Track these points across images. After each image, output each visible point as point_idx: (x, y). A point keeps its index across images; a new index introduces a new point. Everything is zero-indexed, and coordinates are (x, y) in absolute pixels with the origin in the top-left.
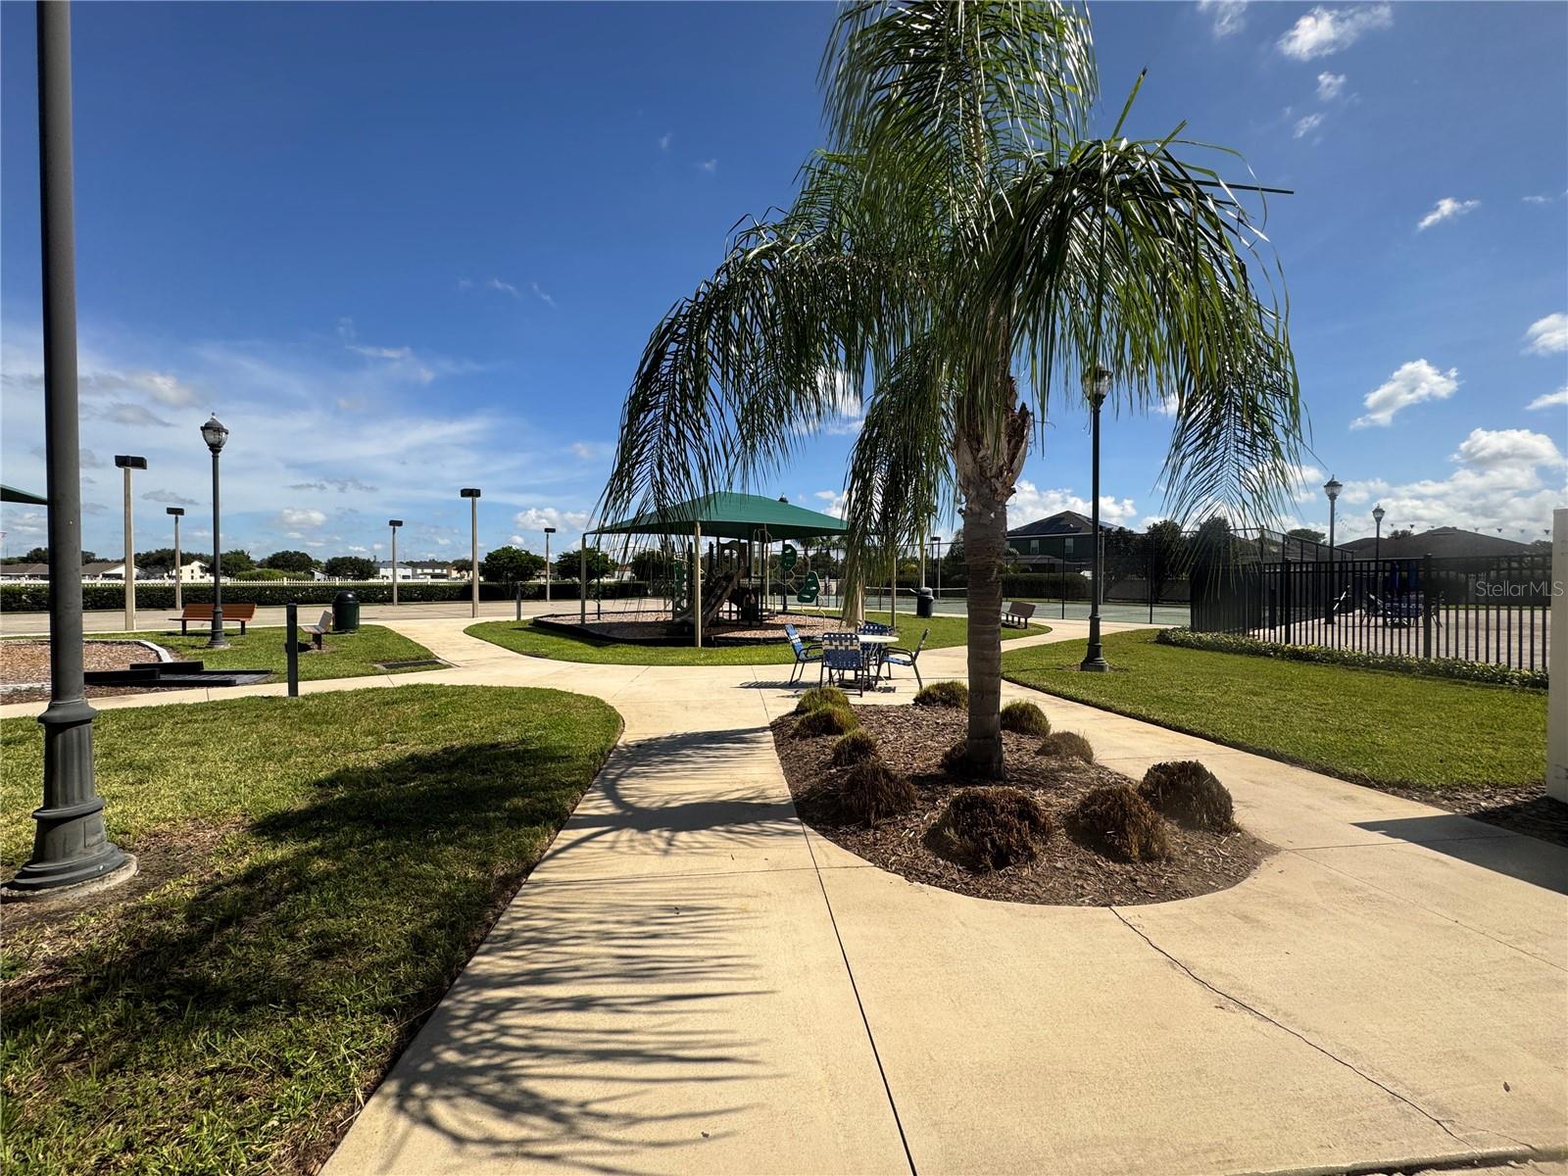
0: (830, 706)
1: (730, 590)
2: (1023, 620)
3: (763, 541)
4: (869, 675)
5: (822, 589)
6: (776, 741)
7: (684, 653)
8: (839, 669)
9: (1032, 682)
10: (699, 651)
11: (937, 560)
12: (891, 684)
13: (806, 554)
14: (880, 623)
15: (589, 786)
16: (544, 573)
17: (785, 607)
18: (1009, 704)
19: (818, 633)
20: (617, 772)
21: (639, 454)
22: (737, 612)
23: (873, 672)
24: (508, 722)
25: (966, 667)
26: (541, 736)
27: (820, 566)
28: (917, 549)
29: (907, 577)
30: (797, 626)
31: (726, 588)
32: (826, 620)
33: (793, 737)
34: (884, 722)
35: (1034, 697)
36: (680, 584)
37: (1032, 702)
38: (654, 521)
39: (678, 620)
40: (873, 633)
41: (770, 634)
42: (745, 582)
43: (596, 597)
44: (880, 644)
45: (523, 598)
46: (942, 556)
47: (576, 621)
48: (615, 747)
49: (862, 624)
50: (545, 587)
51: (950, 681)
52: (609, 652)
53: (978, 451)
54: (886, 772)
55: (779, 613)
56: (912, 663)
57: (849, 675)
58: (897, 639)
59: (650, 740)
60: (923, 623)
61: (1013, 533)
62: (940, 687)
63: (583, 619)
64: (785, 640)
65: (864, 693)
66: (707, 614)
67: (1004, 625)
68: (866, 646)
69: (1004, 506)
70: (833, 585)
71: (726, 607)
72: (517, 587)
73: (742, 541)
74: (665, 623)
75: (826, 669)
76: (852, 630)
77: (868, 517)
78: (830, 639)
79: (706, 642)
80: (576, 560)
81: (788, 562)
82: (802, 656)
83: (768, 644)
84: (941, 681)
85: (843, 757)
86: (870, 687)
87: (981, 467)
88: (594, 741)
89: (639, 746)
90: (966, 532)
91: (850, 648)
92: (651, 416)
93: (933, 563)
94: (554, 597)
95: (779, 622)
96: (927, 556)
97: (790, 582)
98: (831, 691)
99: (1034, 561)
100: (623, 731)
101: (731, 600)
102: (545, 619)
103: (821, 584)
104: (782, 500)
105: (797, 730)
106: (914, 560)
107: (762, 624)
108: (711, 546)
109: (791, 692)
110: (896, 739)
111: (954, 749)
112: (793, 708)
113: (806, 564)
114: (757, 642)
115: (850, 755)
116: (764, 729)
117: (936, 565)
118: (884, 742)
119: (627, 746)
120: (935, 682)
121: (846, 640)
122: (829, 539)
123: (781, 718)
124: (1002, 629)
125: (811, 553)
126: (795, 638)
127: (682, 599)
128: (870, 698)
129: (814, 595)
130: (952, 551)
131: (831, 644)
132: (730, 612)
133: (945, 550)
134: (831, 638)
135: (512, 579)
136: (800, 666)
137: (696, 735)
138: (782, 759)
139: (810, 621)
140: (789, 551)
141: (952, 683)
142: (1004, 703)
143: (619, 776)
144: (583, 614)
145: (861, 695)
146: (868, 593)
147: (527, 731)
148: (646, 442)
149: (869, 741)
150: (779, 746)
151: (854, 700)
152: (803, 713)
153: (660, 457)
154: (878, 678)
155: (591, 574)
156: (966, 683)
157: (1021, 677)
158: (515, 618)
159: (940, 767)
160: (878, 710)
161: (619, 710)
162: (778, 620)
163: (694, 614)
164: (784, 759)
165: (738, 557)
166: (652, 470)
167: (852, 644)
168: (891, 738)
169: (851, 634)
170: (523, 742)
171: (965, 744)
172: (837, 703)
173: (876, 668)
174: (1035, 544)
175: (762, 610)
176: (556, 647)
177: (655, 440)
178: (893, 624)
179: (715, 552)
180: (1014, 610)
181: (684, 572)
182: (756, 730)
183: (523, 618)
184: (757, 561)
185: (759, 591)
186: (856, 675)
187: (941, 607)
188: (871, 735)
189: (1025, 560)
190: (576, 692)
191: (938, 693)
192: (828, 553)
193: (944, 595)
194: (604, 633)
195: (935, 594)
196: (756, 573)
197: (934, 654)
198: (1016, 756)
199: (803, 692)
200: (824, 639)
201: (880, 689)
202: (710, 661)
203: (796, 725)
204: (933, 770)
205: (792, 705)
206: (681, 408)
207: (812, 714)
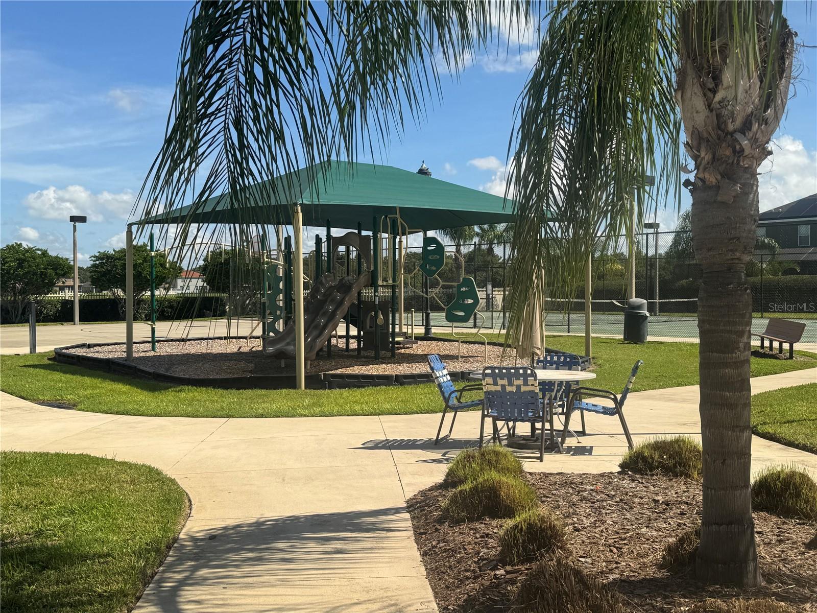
0: (494, 475)
1: (347, 304)
2: (786, 346)
3: (394, 233)
4: (552, 429)
5: (482, 303)
6: (415, 528)
7: (280, 398)
8: (507, 420)
9: (801, 439)
10: (303, 396)
11: (654, 258)
12: (585, 441)
13: (458, 251)
14: (569, 351)
15: (138, 599)
16: (69, 282)
17: (428, 330)
18: (765, 473)
19: (476, 367)
20: (178, 577)
21: (208, 103)
22: (357, 338)
23: (558, 423)
24: (18, 505)
25: (698, 418)
26: (66, 525)
27: (479, 269)
28: (622, 240)
29: (611, 282)
30: (444, 358)
31: (341, 302)
32: (489, 348)
33: (440, 521)
34: (575, 498)
35: (803, 462)
36: (273, 298)
37: (800, 469)
38: (224, 206)
39: (270, 349)
40: (558, 366)
41: (405, 369)
42: (368, 293)
43: (148, 318)
44: (568, 383)
45: (38, 321)
46: (662, 251)
47: (119, 353)
48: (175, 540)
49: (542, 355)
50: (72, 303)
51: (673, 437)
52: (168, 398)
53: (714, 91)
54: (578, 573)
55: (419, 338)
56: (617, 410)
57: (523, 429)
58: (593, 376)
59: (225, 528)
60: (633, 352)
61: (769, 215)
62: (659, 446)
63: (129, 351)
64: (427, 378)
65: (546, 456)
66: (314, 340)
67: (756, 354)
68: (546, 386)
69: (754, 175)
70: (499, 296)
71: (341, 330)
72: (29, 303)
73: (364, 233)
74: (252, 354)
75: (489, 421)
76: (526, 362)
77: (544, 196)
78: (494, 375)
79: (314, 382)
80: (118, 263)
81: (432, 263)
82: (453, 402)
83: (402, 384)
84: (661, 438)
85: (515, 551)
86: (554, 447)
87: (718, 116)
88: (145, 531)
89: (212, 538)
90: (697, 216)
91: (523, 389)
92: (225, 47)
93: (647, 262)
94: (85, 319)
95: (420, 352)
96: (639, 252)
97: (434, 292)
98: (497, 453)
99: (803, 257)
100: (189, 516)
101: (350, 320)
102: (72, 351)
103: (481, 295)
104: (422, 172)
105: (446, 510)
106: (619, 257)
107: (393, 355)
108: (318, 240)
109: (437, 455)
110: (594, 525)
111: (681, 541)
112: (439, 478)
113: (459, 267)
114: (386, 380)
115: (524, 549)
116: (397, 511)
117: (652, 266)
118: (577, 530)
119: (194, 539)
120: (652, 439)
121: (518, 376)
122: (492, 228)
123: (423, 493)
124: (753, 360)
125: (464, 250)
126: (443, 375)
127: (276, 319)
128: (553, 463)
129: (470, 312)
130: (676, 243)
131: (495, 384)
132: (347, 337)
133: (666, 242)
134: (496, 374)
135: (23, 292)
136: (449, 416)
137: (295, 519)
138: (424, 554)
139: (464, 349)
140: (432, 247)
141: (677, 441)
142: (757, 471)
143: (182, 583)
144: (130, 342)
145: (541, 459)
146: (550, 308)
147: (45, 517)
148: (218, 85)
149: (552, 528)
150: (419, 535)
151: (530, 466)
152: (454, 485)
153: (238, 110)
154: (565, 433)
155: (142, 283)
156: (697, 440)
157: (784, 431)
158: (26, 350)
159: (660, 567)
160: (567, 481)
161: (183, 484)
162: (419, 348)
163: (294, 341)
164: (427, 554)
165: (359, 256)
166: (226, 128)
167: (526, 383)
168: (587, 522)
169: (525, 369)
170: (39, 533)
171: (697, 533)
172: (506, 470)
173: (563, 418)
174: (804, 231)
175: (394, 334)
176: (89, 392)
177: (231, 83)
178: (588, 353)
179: (324, 249)
180: (774, 330)
181: (280, 279)
182: (385, 512)
183: (39, 349)
184: (385, 263)
185: (390, 306)
186: (533, 429)
187: (661, 326)
188: (556, 518)
189: (788, 255)
190: (118, 459)
191: (656, 456)
192: (490, 250)
193: (665, 309)
194: (162, 371)
195: (651, 308)
196: (385, 280)
197: (649, 398)
198: (776, 550)
199: (455, 454)
200: (485, 375)
201: (569, 450)
202: (318, 410)
203: (444, 503)
204: (651, 572)
205: (437, 474)
206: (271, 37)
207: (467, 486)
